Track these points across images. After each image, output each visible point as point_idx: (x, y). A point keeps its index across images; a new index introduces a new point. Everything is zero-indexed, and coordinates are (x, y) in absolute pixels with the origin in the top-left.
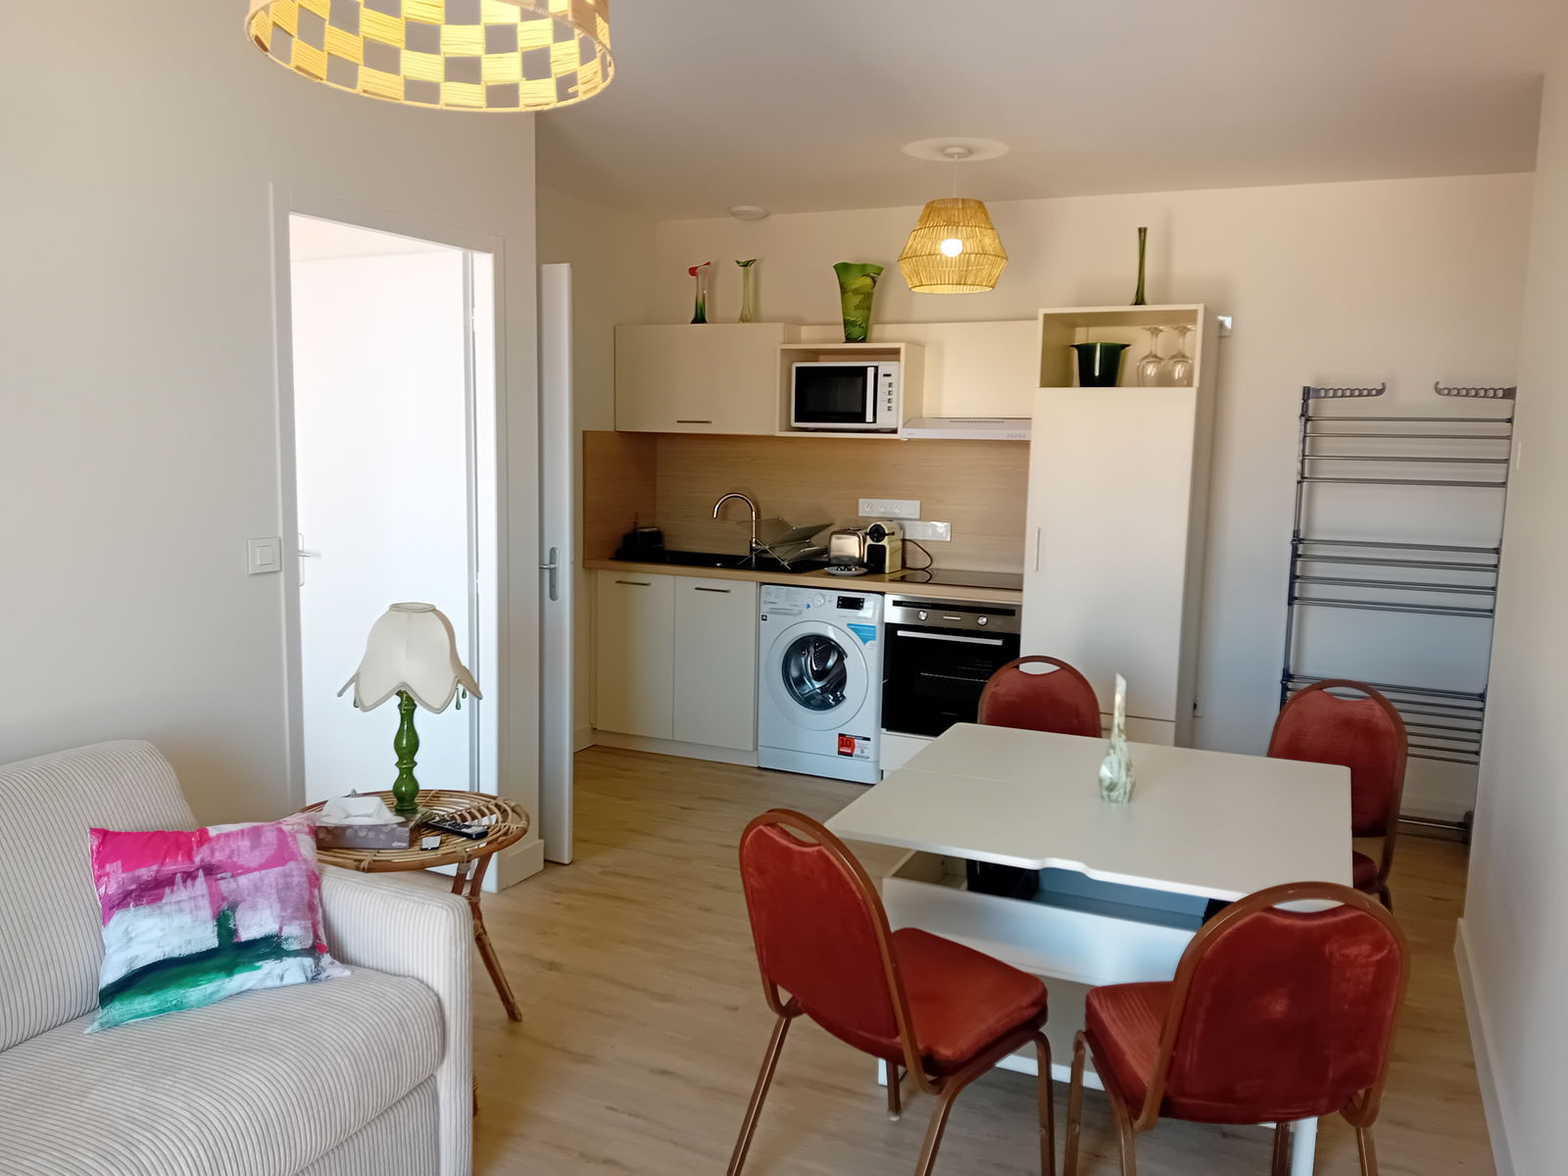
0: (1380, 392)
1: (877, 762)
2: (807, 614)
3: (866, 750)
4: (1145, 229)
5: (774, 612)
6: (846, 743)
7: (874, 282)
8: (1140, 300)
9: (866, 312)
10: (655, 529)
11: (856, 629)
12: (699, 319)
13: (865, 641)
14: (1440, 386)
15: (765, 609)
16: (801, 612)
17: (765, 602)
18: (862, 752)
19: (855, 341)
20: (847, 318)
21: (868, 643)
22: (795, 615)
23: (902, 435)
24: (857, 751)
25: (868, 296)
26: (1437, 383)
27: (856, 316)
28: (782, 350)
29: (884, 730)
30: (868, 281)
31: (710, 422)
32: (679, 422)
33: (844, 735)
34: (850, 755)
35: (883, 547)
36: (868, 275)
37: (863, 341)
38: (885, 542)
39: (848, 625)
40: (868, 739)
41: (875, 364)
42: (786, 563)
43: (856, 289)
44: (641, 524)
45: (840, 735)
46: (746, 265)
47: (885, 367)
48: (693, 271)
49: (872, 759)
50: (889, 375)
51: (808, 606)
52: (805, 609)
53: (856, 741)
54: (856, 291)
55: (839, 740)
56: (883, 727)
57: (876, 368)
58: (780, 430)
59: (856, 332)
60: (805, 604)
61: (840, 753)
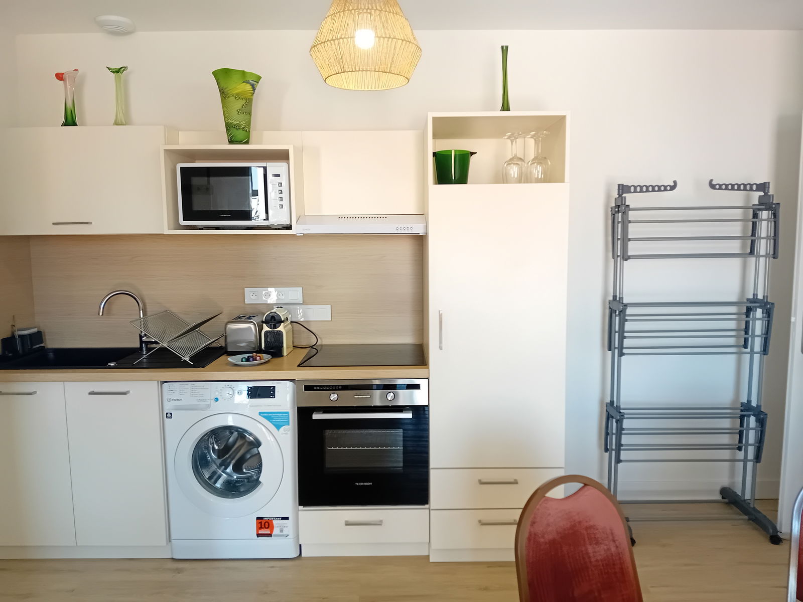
0: (673, 188)
1: (297, 537)
2: (216, 407)
3: (284, 529)
4: (507, 47)
5: (178, 409)
6: (264, 525)
7: (254, 90)
8: (505, 107)
9: (247, 117)
10: (35, 330)
11: (268, 416)
12: (70, 121)
13: (278, 427)
14: (714, 183)
15: (168, 407)
16: (209, 406)
17: (169, 400)
18: (282, 531)
19: (240, 142)
20: (230, 121)
21: (282, 429)
22: (202, 409)
23: (296, 230)
24: (276, 531)
25: (248, 102)
26: (711, 181)
27: (237, 119)
28: (166, 150)
29: (301, 508)
30: (248, 87)
31: (91, 223)
32: (54, 224)
33: (262, 518)
34: (270, 535)
35: (280, 333)
36: (248, 82)
37: (247, 143)
38: (281, 328)
39: (260, 413)
40: (287, 518)
41: (264, 164)
42: (187, 359)
43: (237, 94)
44: (18, 326)
45: (258, 518)
46: (118, 71)
47: (274, 167)
48: (60, 77)
49: (291, 536)
50: (279, 176)
51: (217, 400)
52: (213, 402)
53: (275, 522)
54: (238, 97)
55: (257, 524)
56: (300, 504)
57: (265, 169)
58: (169, 229)
59: (240, 134)
60: (213, 398)
61: (258, 535)
